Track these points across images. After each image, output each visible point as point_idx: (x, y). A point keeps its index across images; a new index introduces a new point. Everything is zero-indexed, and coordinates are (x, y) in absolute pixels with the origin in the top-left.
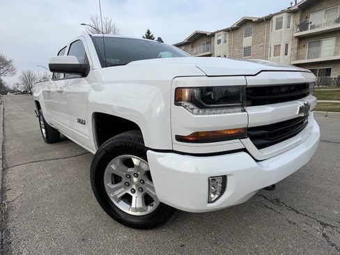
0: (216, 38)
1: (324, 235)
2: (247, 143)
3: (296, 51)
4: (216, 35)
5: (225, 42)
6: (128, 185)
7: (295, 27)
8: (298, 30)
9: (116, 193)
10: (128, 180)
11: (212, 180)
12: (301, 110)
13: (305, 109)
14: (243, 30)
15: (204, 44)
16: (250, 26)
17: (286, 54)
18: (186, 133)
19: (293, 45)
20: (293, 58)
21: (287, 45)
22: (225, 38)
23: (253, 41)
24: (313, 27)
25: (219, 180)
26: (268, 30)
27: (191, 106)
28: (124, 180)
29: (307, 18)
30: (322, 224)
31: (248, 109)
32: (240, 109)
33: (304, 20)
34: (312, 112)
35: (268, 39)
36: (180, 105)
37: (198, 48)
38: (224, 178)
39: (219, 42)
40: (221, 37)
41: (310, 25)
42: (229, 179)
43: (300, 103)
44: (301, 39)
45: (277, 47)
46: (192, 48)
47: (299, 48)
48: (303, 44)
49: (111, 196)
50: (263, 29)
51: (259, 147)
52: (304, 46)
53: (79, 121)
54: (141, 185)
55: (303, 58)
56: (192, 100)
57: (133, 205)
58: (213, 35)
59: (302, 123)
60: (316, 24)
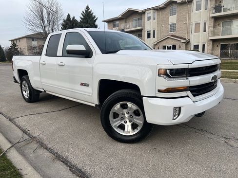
0: (147, 15)
1: (225, 142)
2: (189, 93)
3: (212, 29)
4: (146, 13)
5: (154, 19)
6: (122, 119)
7: (212, 9)
8: (214, 11)
9: (116, 124)
10: (123, 116)
11: (175, 109)
12: (213, 78)
13: (215, 78)
14: (169, 10)
15: (136, 20)
16: (175, 6)
17: (205, 31)
18: (163, 88)
19: (210, 24)
20: (210, 34)
21: (205, 24)
22: (154, 15)
23: (178, 19)
24: (225, 10)
25: (178, 109)
26: (190, 10)
27: (165, 77)
28: (120, 116)
29: (220, 2)
30: (225, 138)
31: (189, 78)
32: (185, 78)
33: (218, 3)
34: (220, 80)
35: (190, 18)
36: (160, 76)
37: (130, 23)
38: (180, 108)
39: (149, 18)
40: (150, 14)
41: (223, 8)
42: (182, 109)
43: (212, 75)
44: (216, 19)
45: (197, 25)
46: (126, 22)
47: (214, 26)
48: (218, 23)
49: (113, 125)
50: (185, 10)
51: (194, 96)
52: (219, 25)
53: (82, 84)
54: (131, 119)
55: (219, 35)
56: (166, 74)
57: (126, 130)
58: (143, 13)
59: (214, 85)
60: (228, 8)
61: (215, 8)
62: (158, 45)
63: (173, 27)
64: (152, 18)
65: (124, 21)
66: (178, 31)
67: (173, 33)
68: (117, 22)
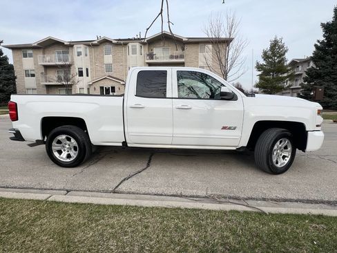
61: (148, 55)
62: (94, 85)
63: (109, 68)
64: (83, 54)
65: (42, 50)
66: (115, 72)
67: (110, 74)
68: (30, 52)
